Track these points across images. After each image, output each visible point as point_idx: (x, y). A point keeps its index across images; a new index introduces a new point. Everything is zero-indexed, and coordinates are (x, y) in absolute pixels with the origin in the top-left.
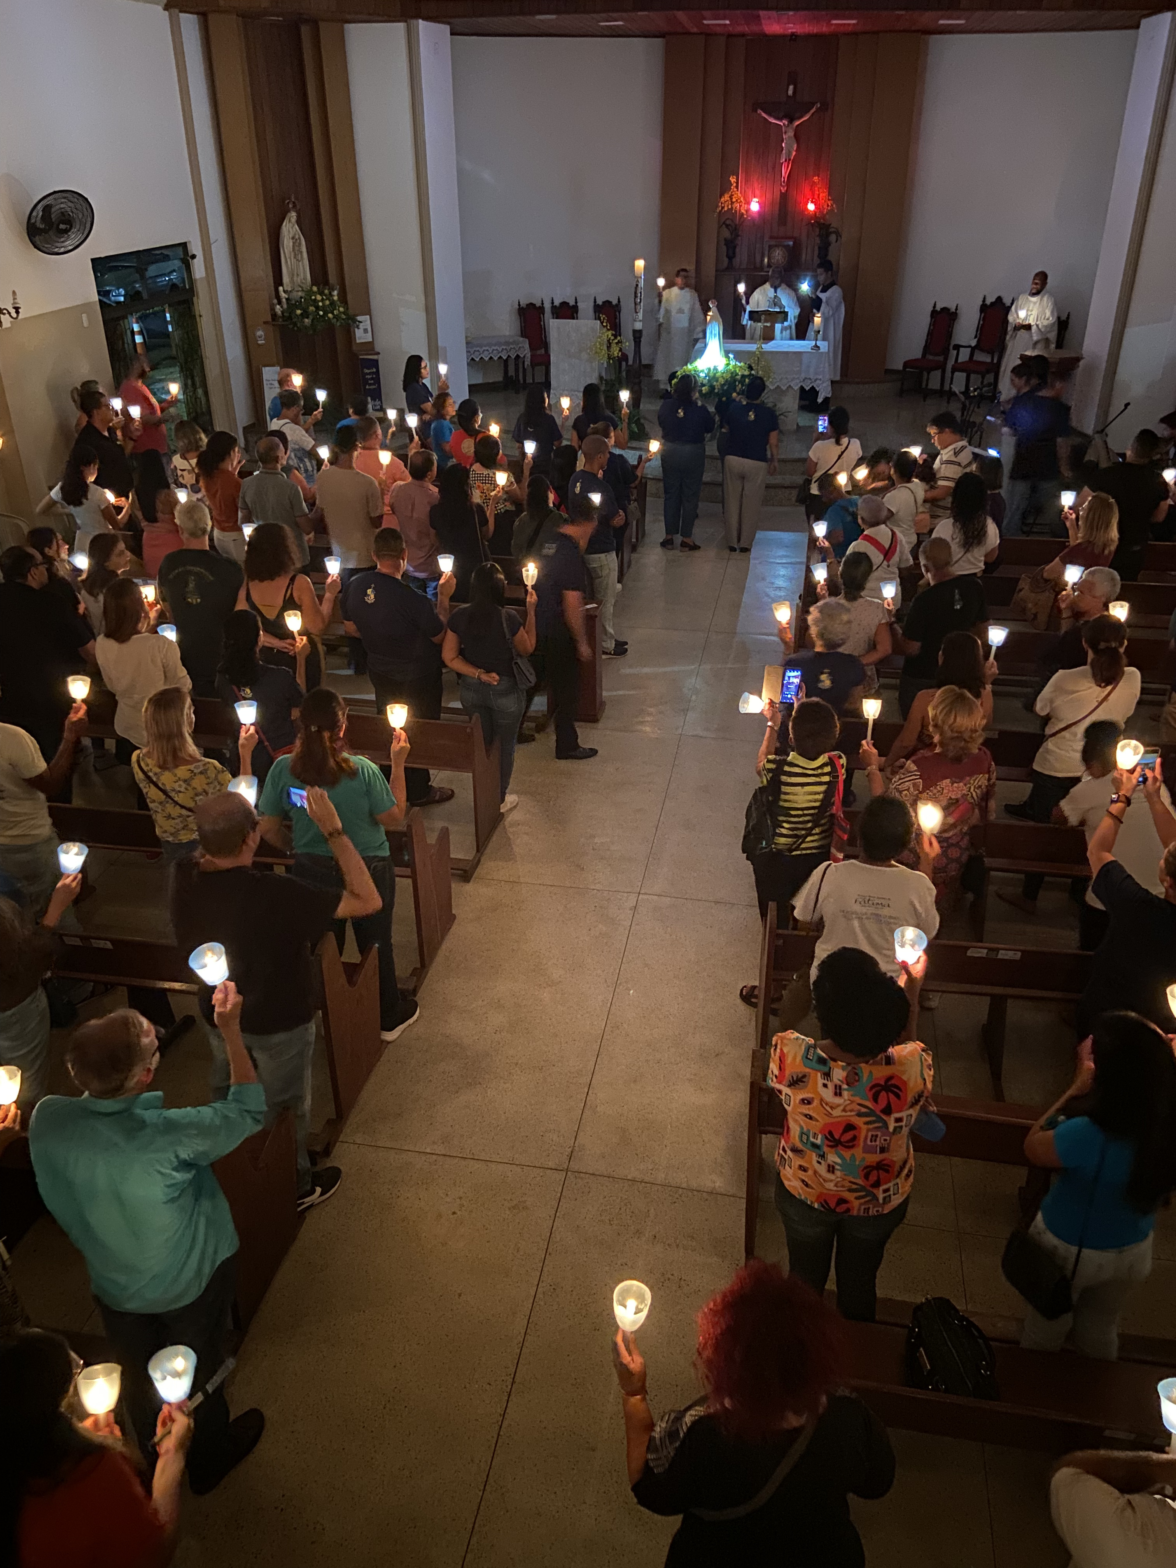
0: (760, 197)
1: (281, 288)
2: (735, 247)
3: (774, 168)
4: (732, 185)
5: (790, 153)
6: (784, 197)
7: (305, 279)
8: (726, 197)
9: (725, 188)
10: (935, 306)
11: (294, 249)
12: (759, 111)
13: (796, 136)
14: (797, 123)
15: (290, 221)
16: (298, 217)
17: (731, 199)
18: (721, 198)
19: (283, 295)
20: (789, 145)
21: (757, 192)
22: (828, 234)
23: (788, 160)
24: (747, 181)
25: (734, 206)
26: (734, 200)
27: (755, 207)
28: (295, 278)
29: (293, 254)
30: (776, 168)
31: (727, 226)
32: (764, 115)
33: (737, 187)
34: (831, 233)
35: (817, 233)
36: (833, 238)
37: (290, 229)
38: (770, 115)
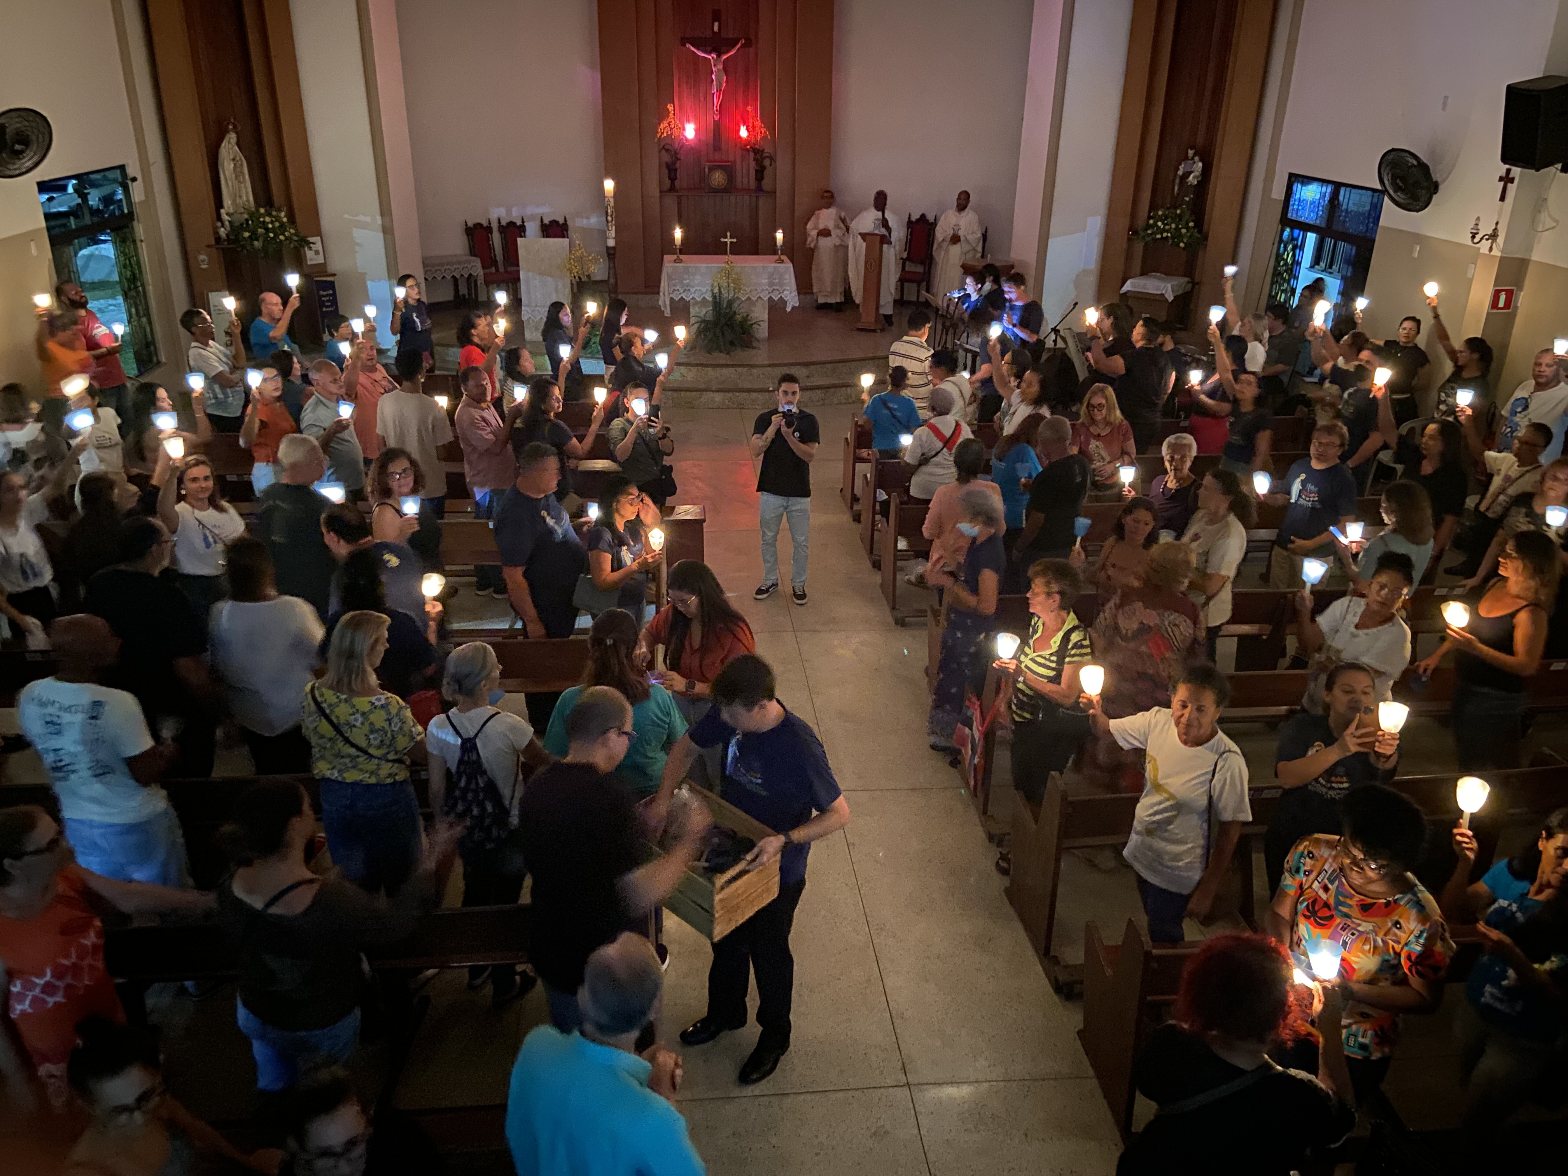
0: (696, 124)
1: (222, 211)
2: (676, 170)
3: (705, 98)
4: (669, 113)
5: (721, 84)
6: (717, 125)
7: (248, 201)
8: (665, 124)
9: (663, 115)
11: (235, 171)
12: (688, 45)
13: (725, 69)
14: (725, 57)
15: (229, 142)
16: (238, 138)
17: (670, 125)
18: (660, 124)
19: (225, 218)
20: (719, 77)
21: (691, 118)
22: (763, 158)
23: (719, 90)
25: (672, 132)
26: (672, 127)
27: (690, 131)
28: (238, 200)
29: (234, 176)
30: (708, 97)
31: (667, 150)
32: (692, 49)
33: (674, 114)
34: (766, 157)
35: (752, 159)
36: (767, 162)
37: (229, 149)
38: (698, 49)
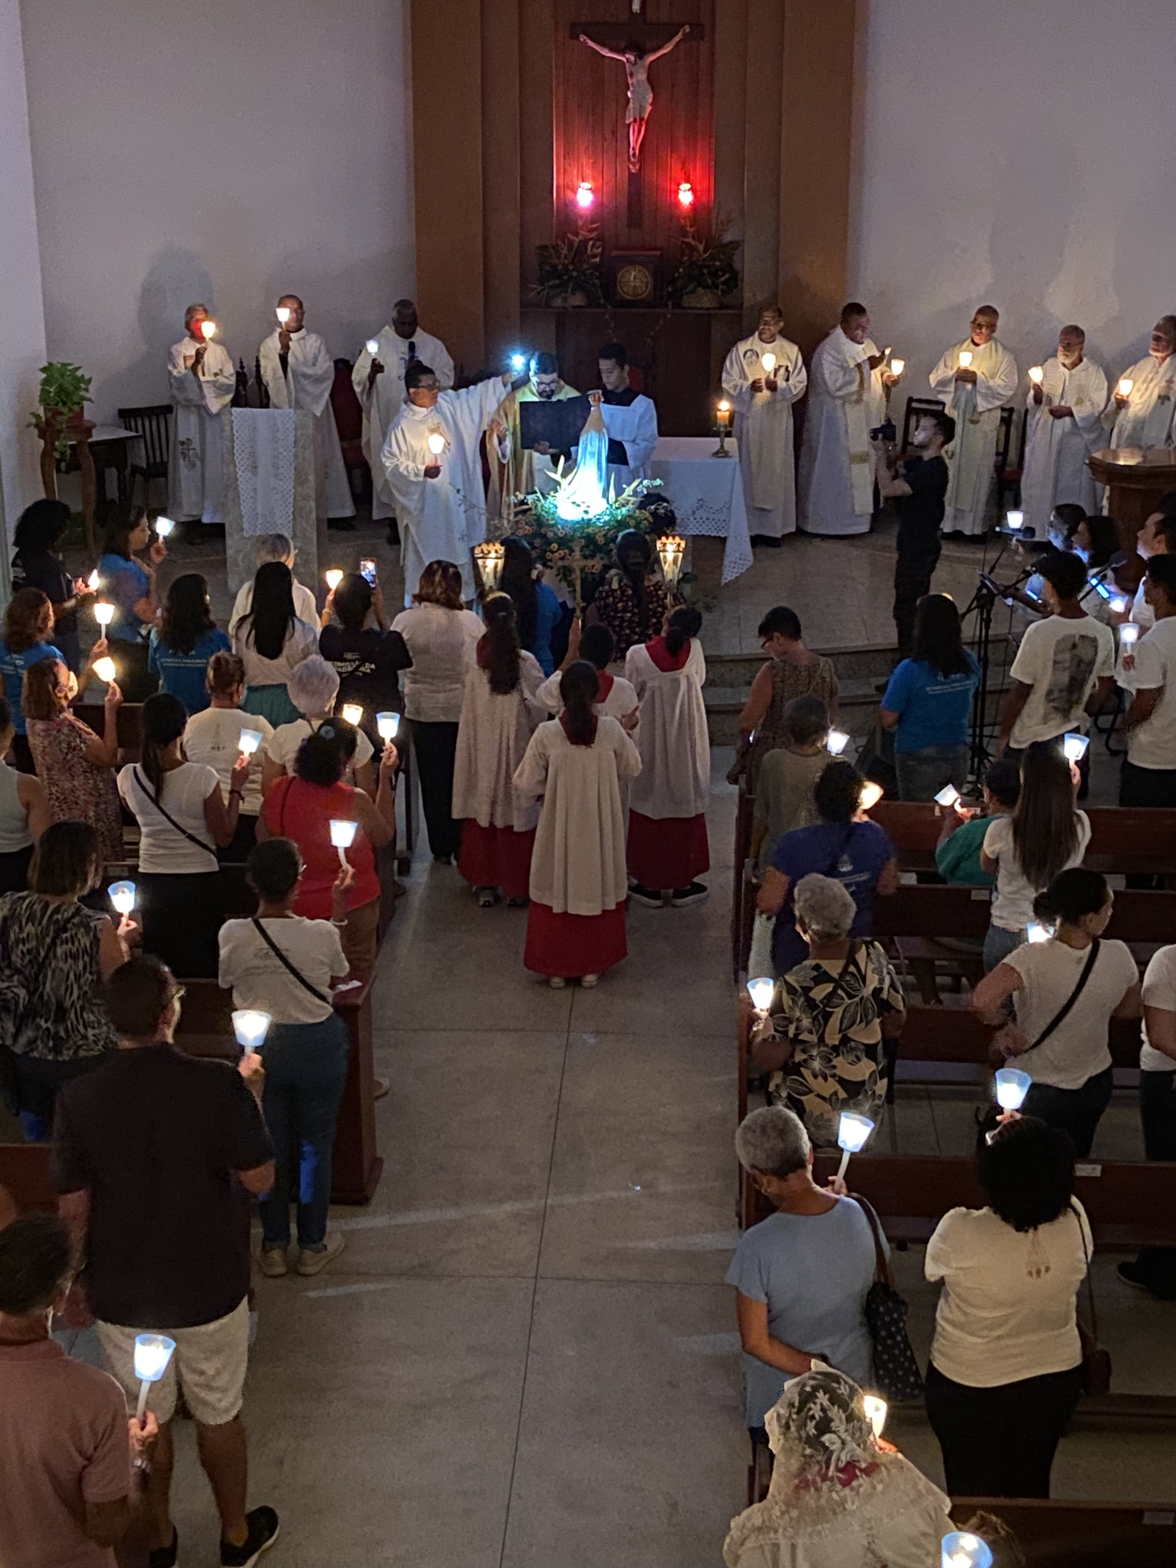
0: (594, 179)
3: (614, 133)
12: (582, 38)
21: (588, 171)
24: (568, 154)
30: (619, 132)
32: (591, 43)
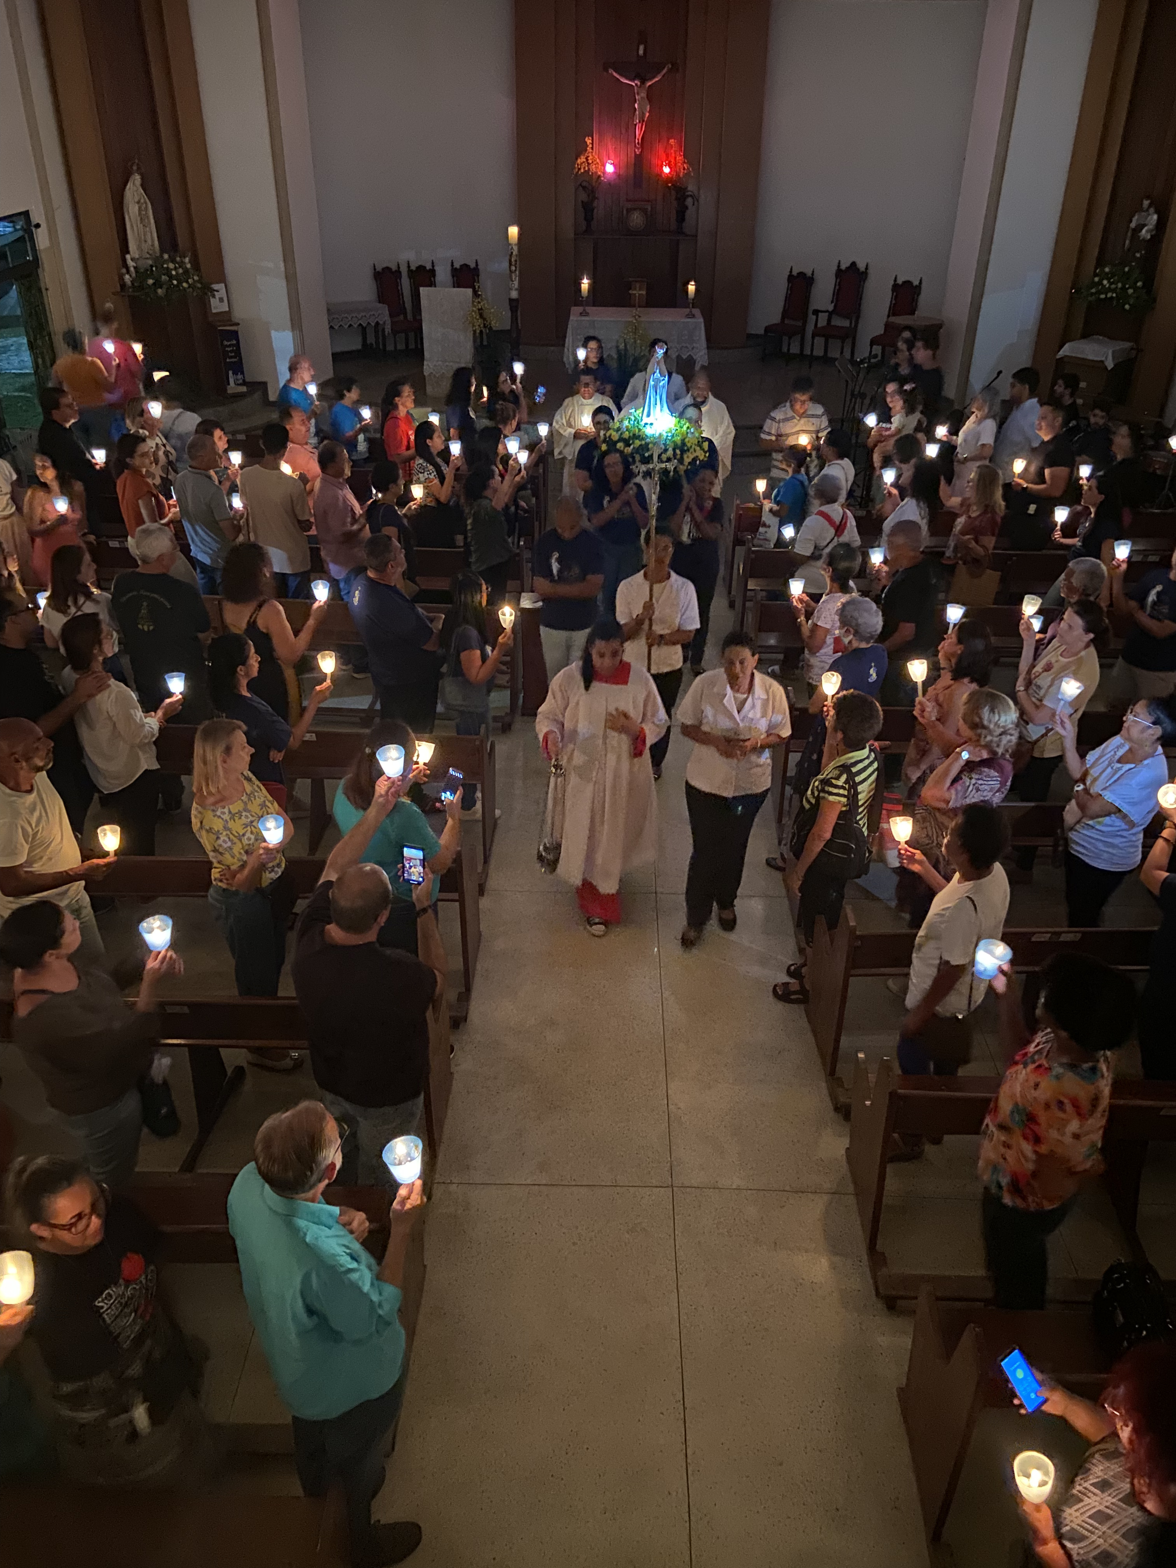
0: (615, 159)
1: (128, 257)
2: (593, 210)
3: (627, 131)
4: (587, 146)
5: (644, 114)
6: (639, 159)
7: (153, 245)
8: (582, 159)
9: (582, 149)
10: (791, 271)
11: (140, 214)
12: (611, 71)
13: (649, 98)
14: (650, 83)
15: (134, 185)
16: (142, 179)
17: (587, 160)
18: (577, 159)
19: (131, 264)
20: (641, 106)
21: (612, 153)
22: (685, 197)
23: (642, 121)
24: (600, 141)
25: (590, 167)
26: (590, 161)
27: (610, 168)
28: (143, 245)
29: (139, 219)
30: (629, 129)
31: (584, 188)
32: (615, 74)
33: (592, 148)
34: (688, 196)
35: (674, 197)
36: (689, 201)
37: (134, 191)
38: (621, 75)
